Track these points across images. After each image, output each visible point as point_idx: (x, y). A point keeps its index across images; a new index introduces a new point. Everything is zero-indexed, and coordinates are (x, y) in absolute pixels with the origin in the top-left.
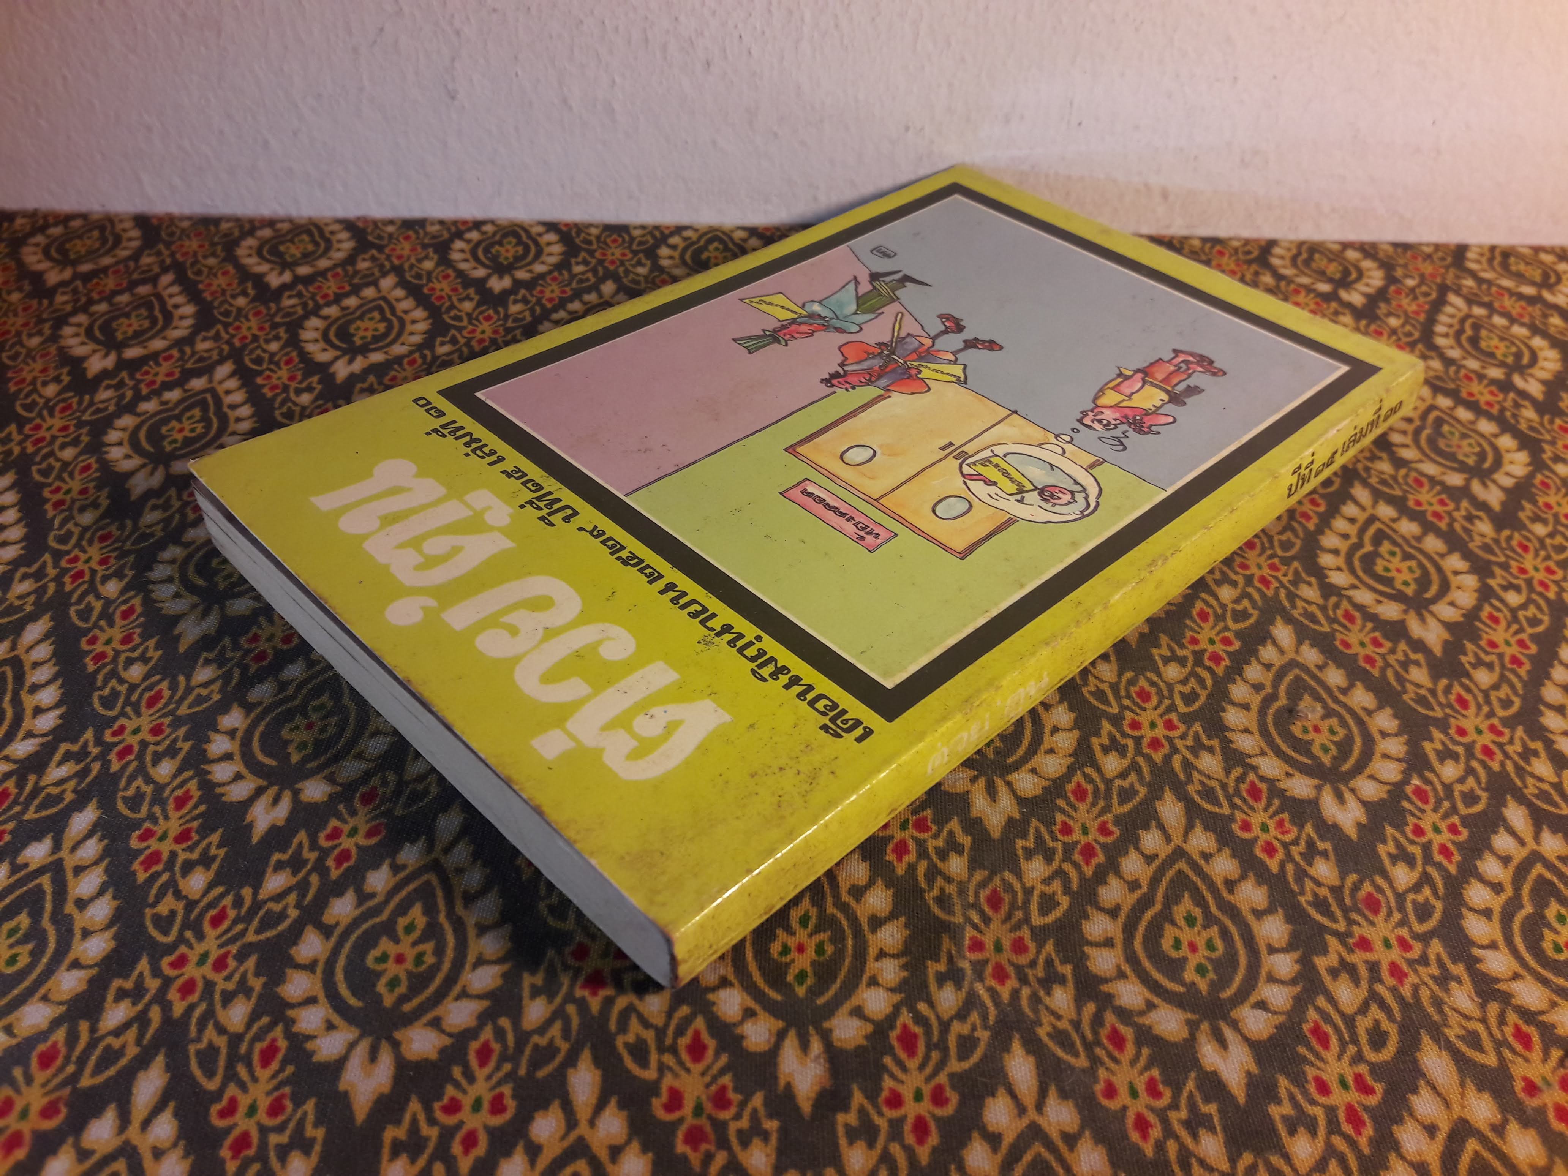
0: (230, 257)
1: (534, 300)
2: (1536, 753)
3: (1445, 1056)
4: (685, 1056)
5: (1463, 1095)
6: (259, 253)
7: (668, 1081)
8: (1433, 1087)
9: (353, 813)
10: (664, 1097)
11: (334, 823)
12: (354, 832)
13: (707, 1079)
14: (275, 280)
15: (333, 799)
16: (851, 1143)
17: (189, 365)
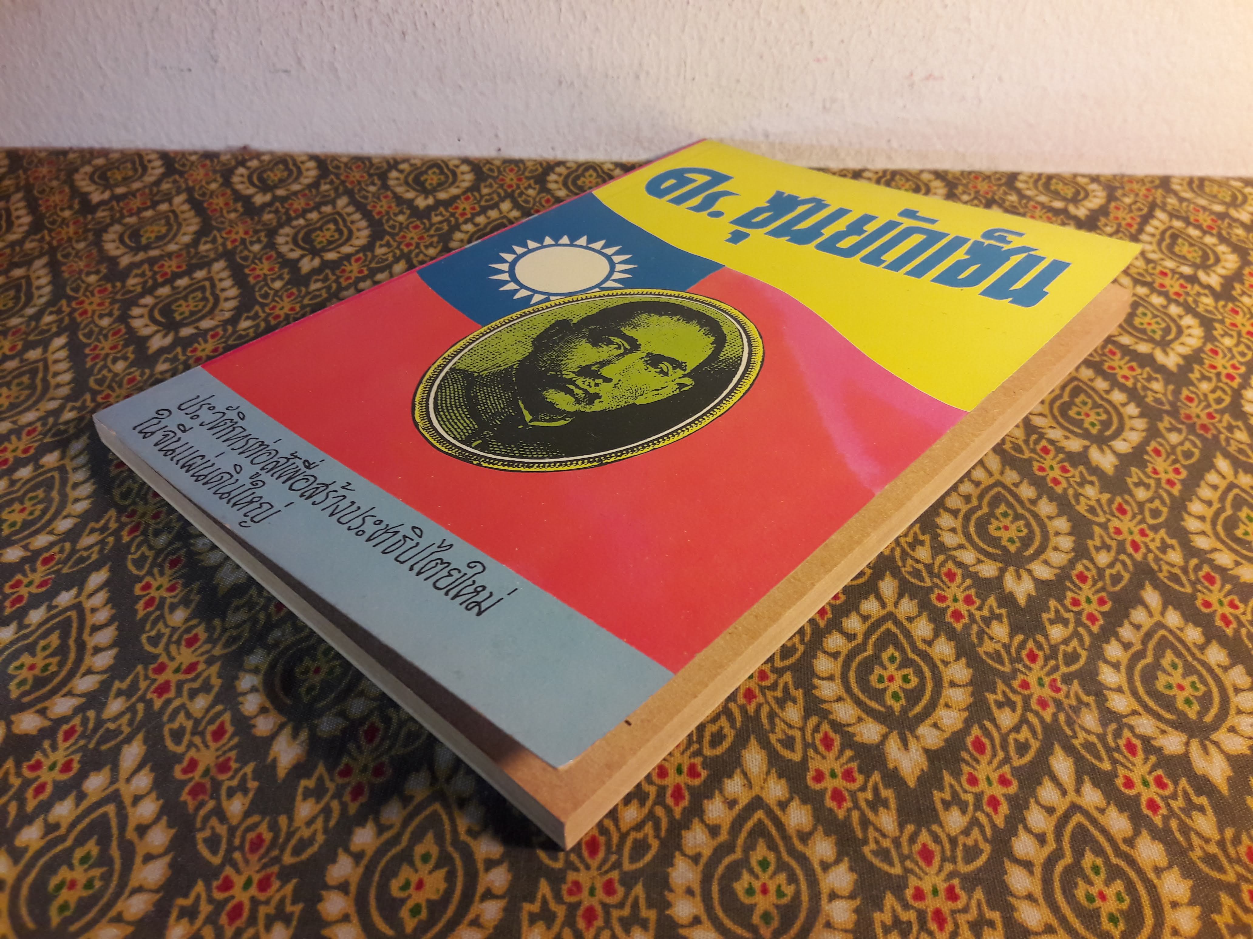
0: (70, 181)
1: (282, 210)
2: (922, 543)
3: (763, 753)
4: (209, 737)
5: (765, 780)
6: (91, 178)
7: (192, 753)
8: (745, 774)
9: (34, 570)
10: (185, 763)
11: (19, 577)
12: (30, 583)
13: (220, 753)
14: (96, 198)
15: (24, 560)
16: (305, 798)
17: (16, 259)
